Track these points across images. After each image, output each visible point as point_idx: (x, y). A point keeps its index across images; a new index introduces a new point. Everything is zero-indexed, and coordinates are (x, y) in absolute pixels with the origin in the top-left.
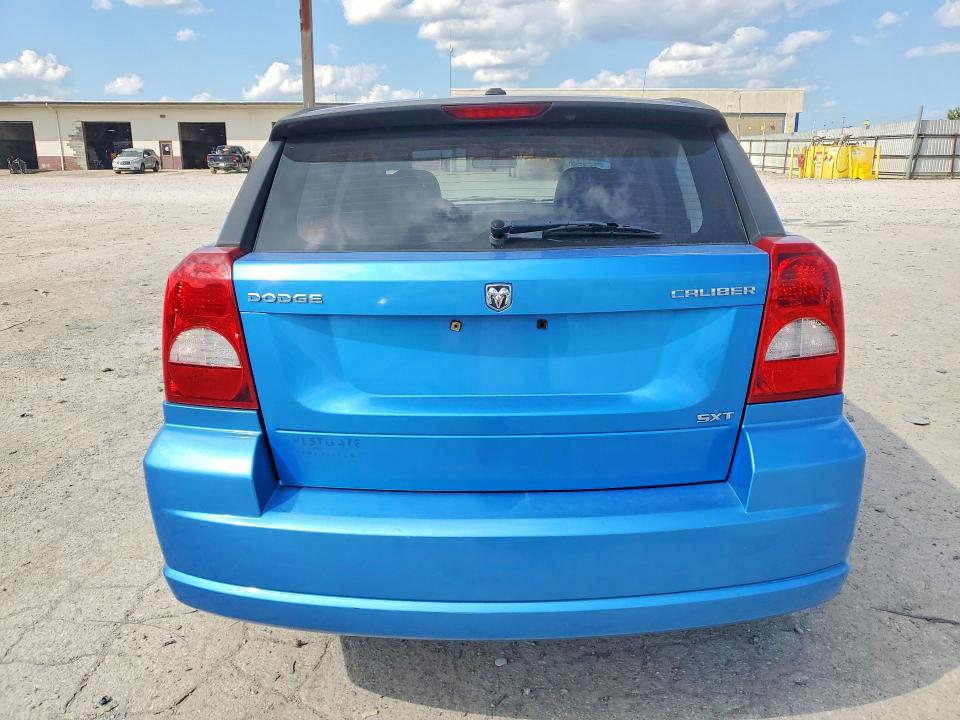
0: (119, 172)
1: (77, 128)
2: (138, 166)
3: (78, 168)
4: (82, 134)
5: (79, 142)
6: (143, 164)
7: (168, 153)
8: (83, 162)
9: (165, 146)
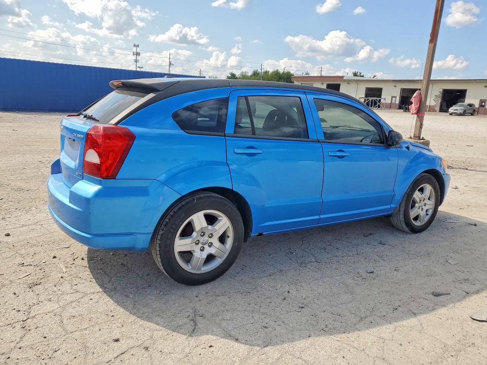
0: (451, 114)
1: (440, 92)
2: (462, 112)
3: (434, 111)
4: (441, 95)
5: (438, 99)
6: (465, 111)
7: (483, 106)
8: (438, 109)
9: (483, 102)
